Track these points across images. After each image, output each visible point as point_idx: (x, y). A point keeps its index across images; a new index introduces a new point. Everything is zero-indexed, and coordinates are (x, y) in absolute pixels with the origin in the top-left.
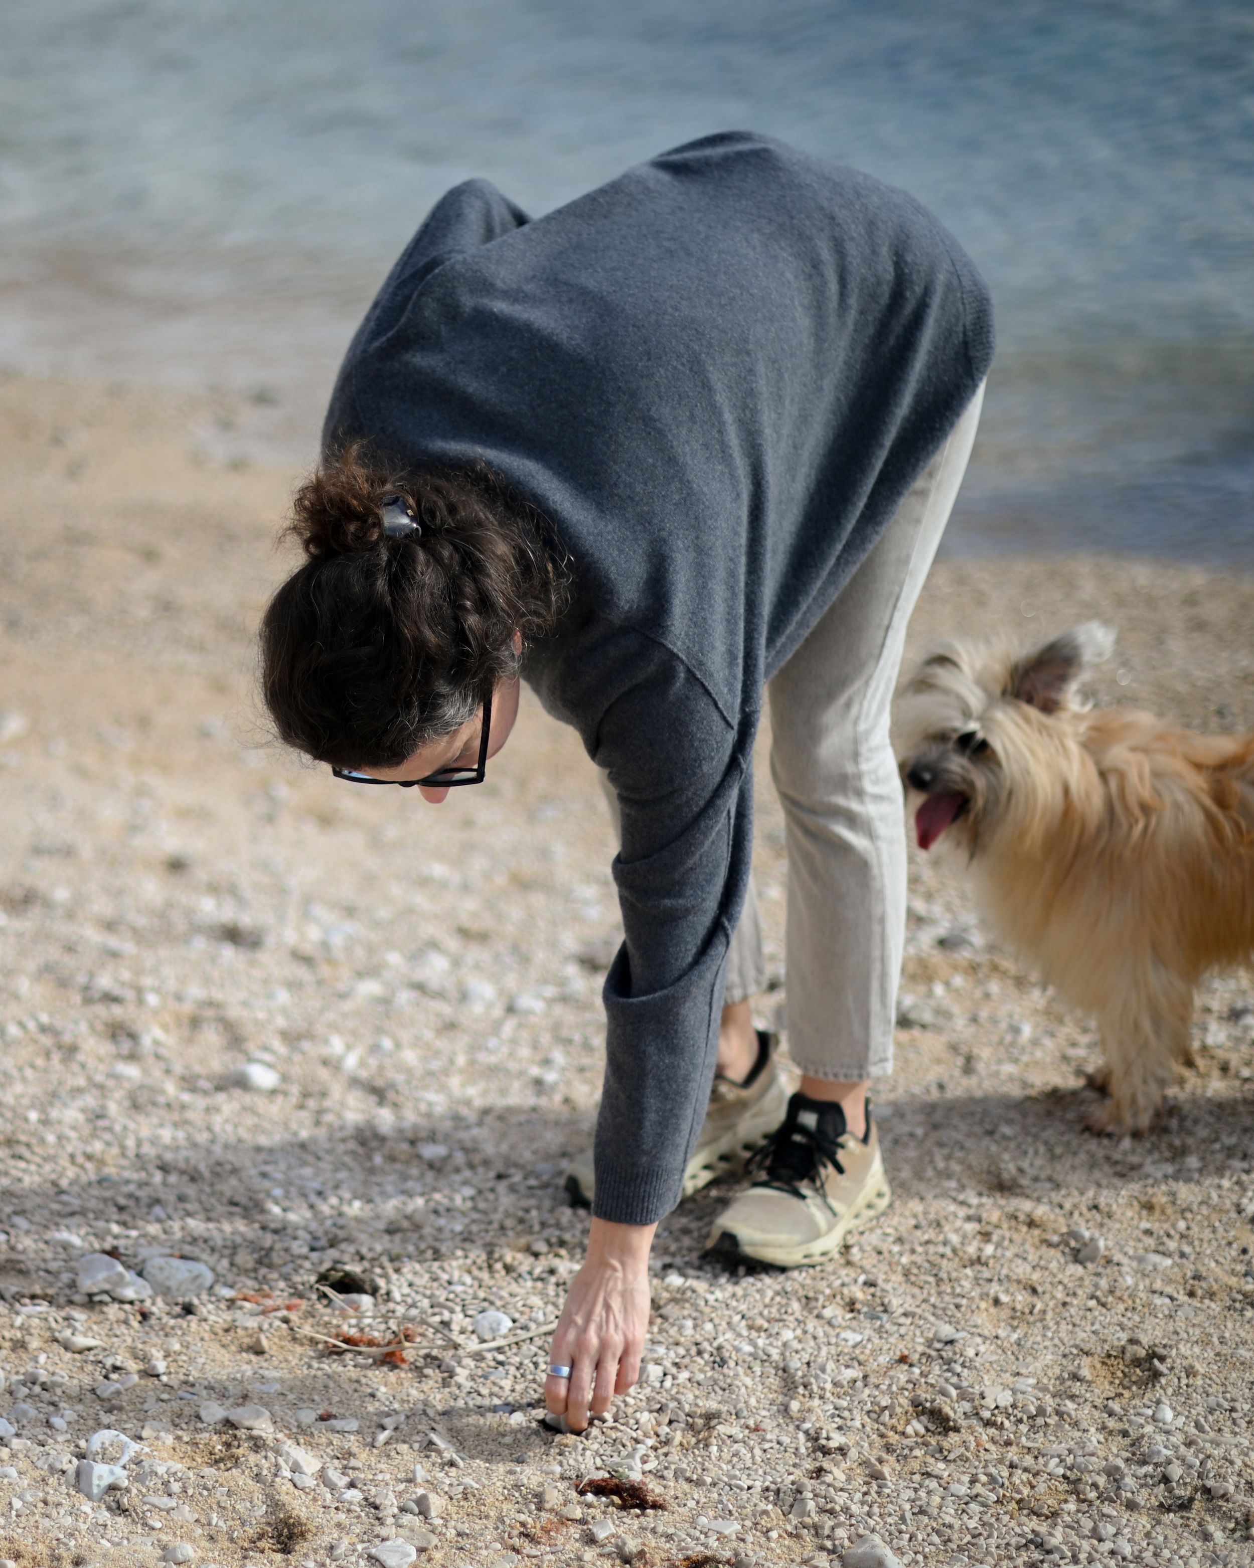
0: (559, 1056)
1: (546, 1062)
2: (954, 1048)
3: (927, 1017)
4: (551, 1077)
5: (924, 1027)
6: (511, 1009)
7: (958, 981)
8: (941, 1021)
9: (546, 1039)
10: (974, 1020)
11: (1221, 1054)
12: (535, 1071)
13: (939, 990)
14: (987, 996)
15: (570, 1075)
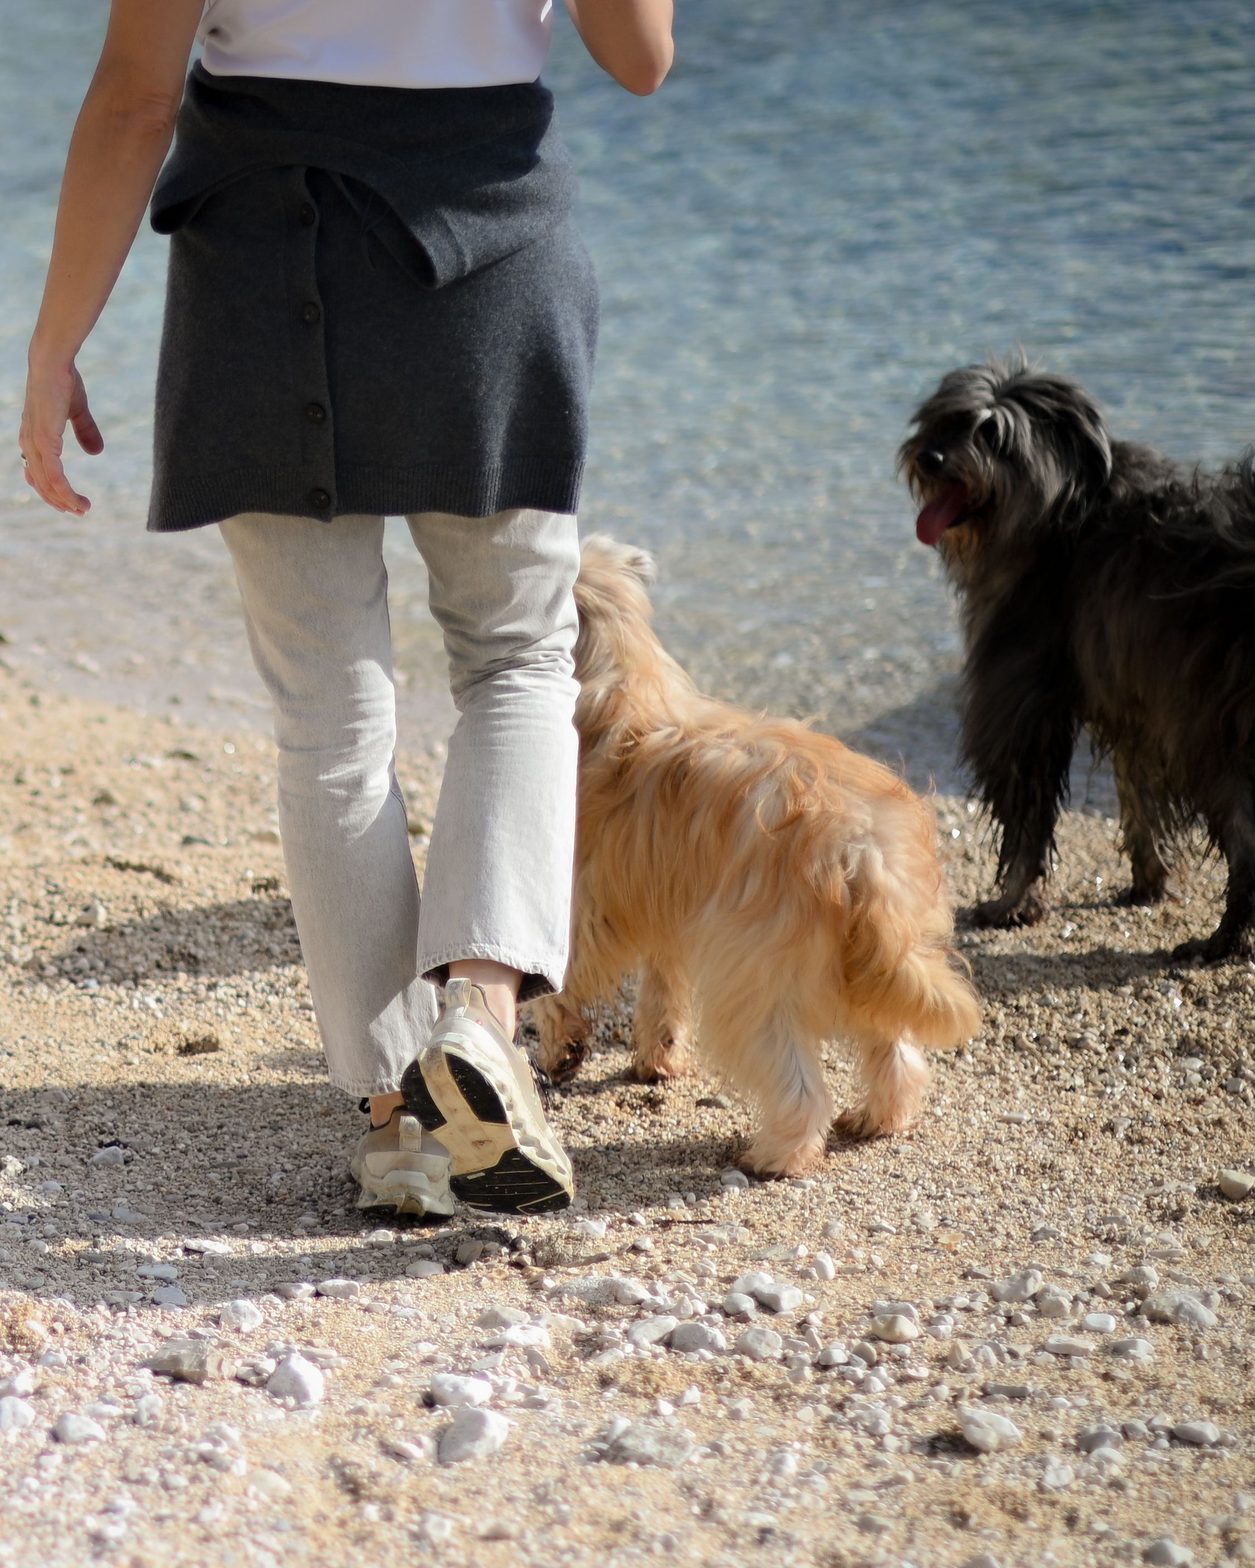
0: (126, 1502)
1: (109, 1510)
2: (688, 1490)
3: (650, 1447)
4: (113, 1532)
5: (644, 1461)
6: (55, 1437)
7: (693, 1395)
8: (668, 1451)
9: (108, 1476)
10: (716, 1448)
11: (1065, 1498)
12: (92, 1523)
13: (666, 1407)
14: (735, 1415)
15: (143, 1527)
